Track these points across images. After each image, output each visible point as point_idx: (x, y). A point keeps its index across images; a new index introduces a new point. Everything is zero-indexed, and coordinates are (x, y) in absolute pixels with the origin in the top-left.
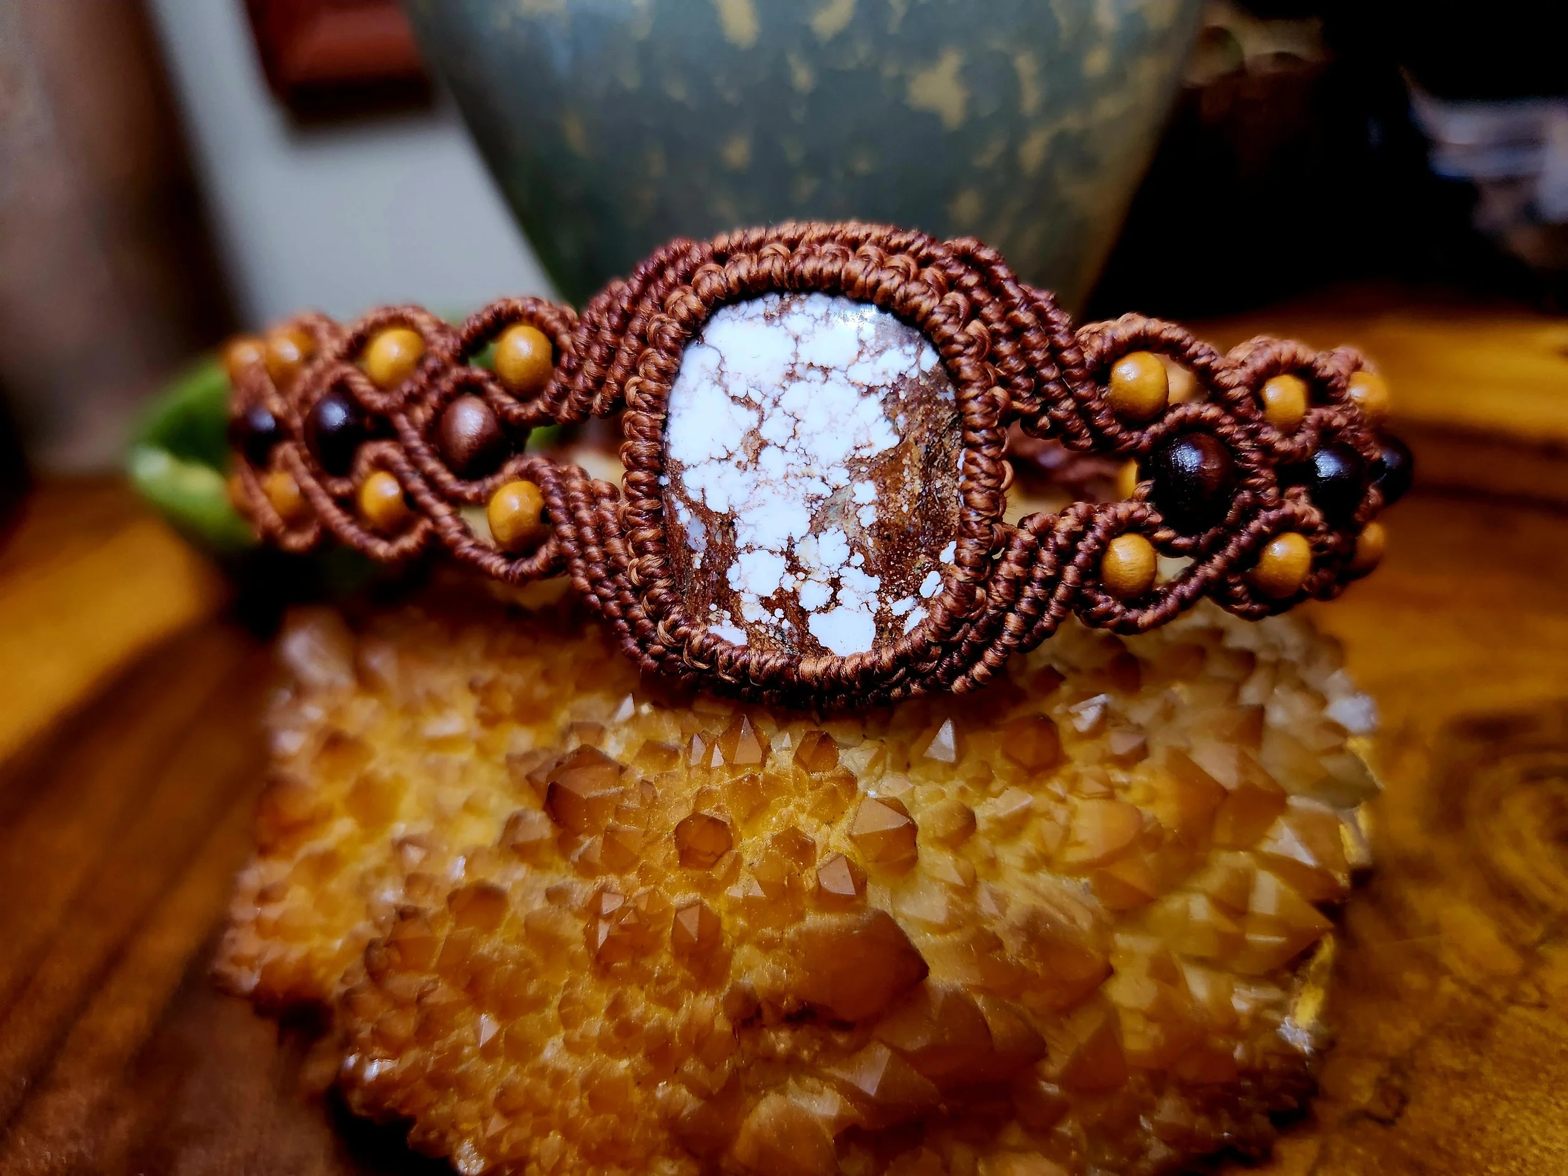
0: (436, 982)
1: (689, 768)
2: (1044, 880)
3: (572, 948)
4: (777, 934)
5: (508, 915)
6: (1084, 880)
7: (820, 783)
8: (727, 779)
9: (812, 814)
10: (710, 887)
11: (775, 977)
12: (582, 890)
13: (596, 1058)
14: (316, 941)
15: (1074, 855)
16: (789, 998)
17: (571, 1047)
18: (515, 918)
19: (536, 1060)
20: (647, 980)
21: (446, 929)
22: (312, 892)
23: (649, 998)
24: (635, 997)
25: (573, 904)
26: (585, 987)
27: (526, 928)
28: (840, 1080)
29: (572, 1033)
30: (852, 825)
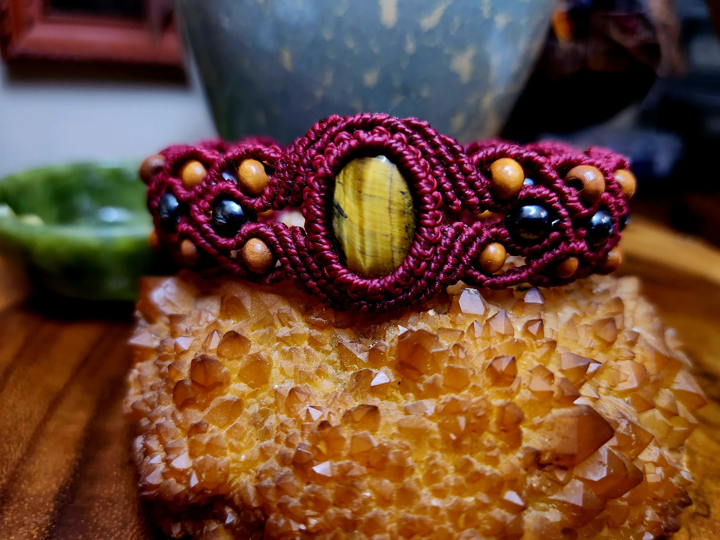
0: (351, 463)
1: (474, 339)
3: (433, 436)
4: (542, 420)
5: (382, 423)
6: (626, 399)
10: (512, 395)
13: (454, 498)
15: (622, 386)
16: (549, 454)
17: (439, 493)
18: (387, 424)
19: (418, 504)
20: (479, 450)
21: (346, 433)
22: (222, 427)
23: (480, 460)
24: (473, 460)
25: (427, 412)
26: (440, 458)
27: (400, 428)
28: (559, 501)
29: (436, 485)
30: (560, 364)
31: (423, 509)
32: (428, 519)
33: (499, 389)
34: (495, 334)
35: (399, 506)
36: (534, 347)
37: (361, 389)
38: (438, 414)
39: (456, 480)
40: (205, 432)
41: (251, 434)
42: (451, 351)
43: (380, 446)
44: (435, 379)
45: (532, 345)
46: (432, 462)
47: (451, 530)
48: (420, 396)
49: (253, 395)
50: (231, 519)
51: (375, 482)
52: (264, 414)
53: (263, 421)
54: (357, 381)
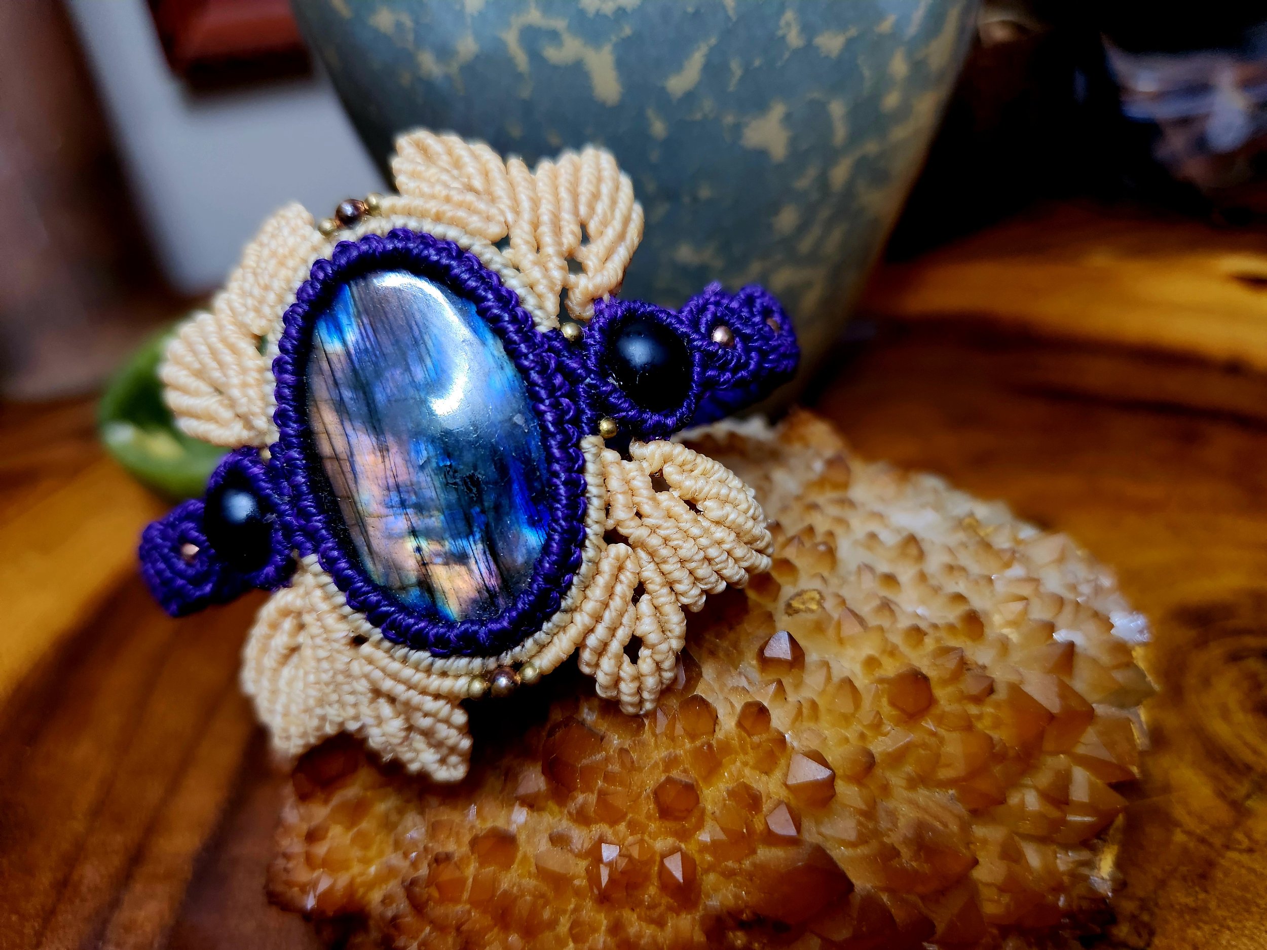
0: (470, 911)
1: (655, 735)
2: (922, 795)
3: (577, 882)
4: (736, 866)
5: (520, 855)
6: (951, 792)
7: (759, 745)
8: (688, 745)
9: (754, 768)
10: (684, 835)
11: (737, 897)
12: (580, 837)
14: (356, 869)
15: (944, 774)
16: (747, 912)
18: (525, 858)
20: (637, 906)
22: (346, 830)
23: (638, 919)
25: (574, 847)
26: (588, 911)
27: (537, 867)
30: (786, 775)
36: (746, 747)
40: (323, 840)
41: (381, 841)
42: (614, 760)
43: (505, 892)
44: (587, 802)
48: (572, 818)
52: (401, 811)
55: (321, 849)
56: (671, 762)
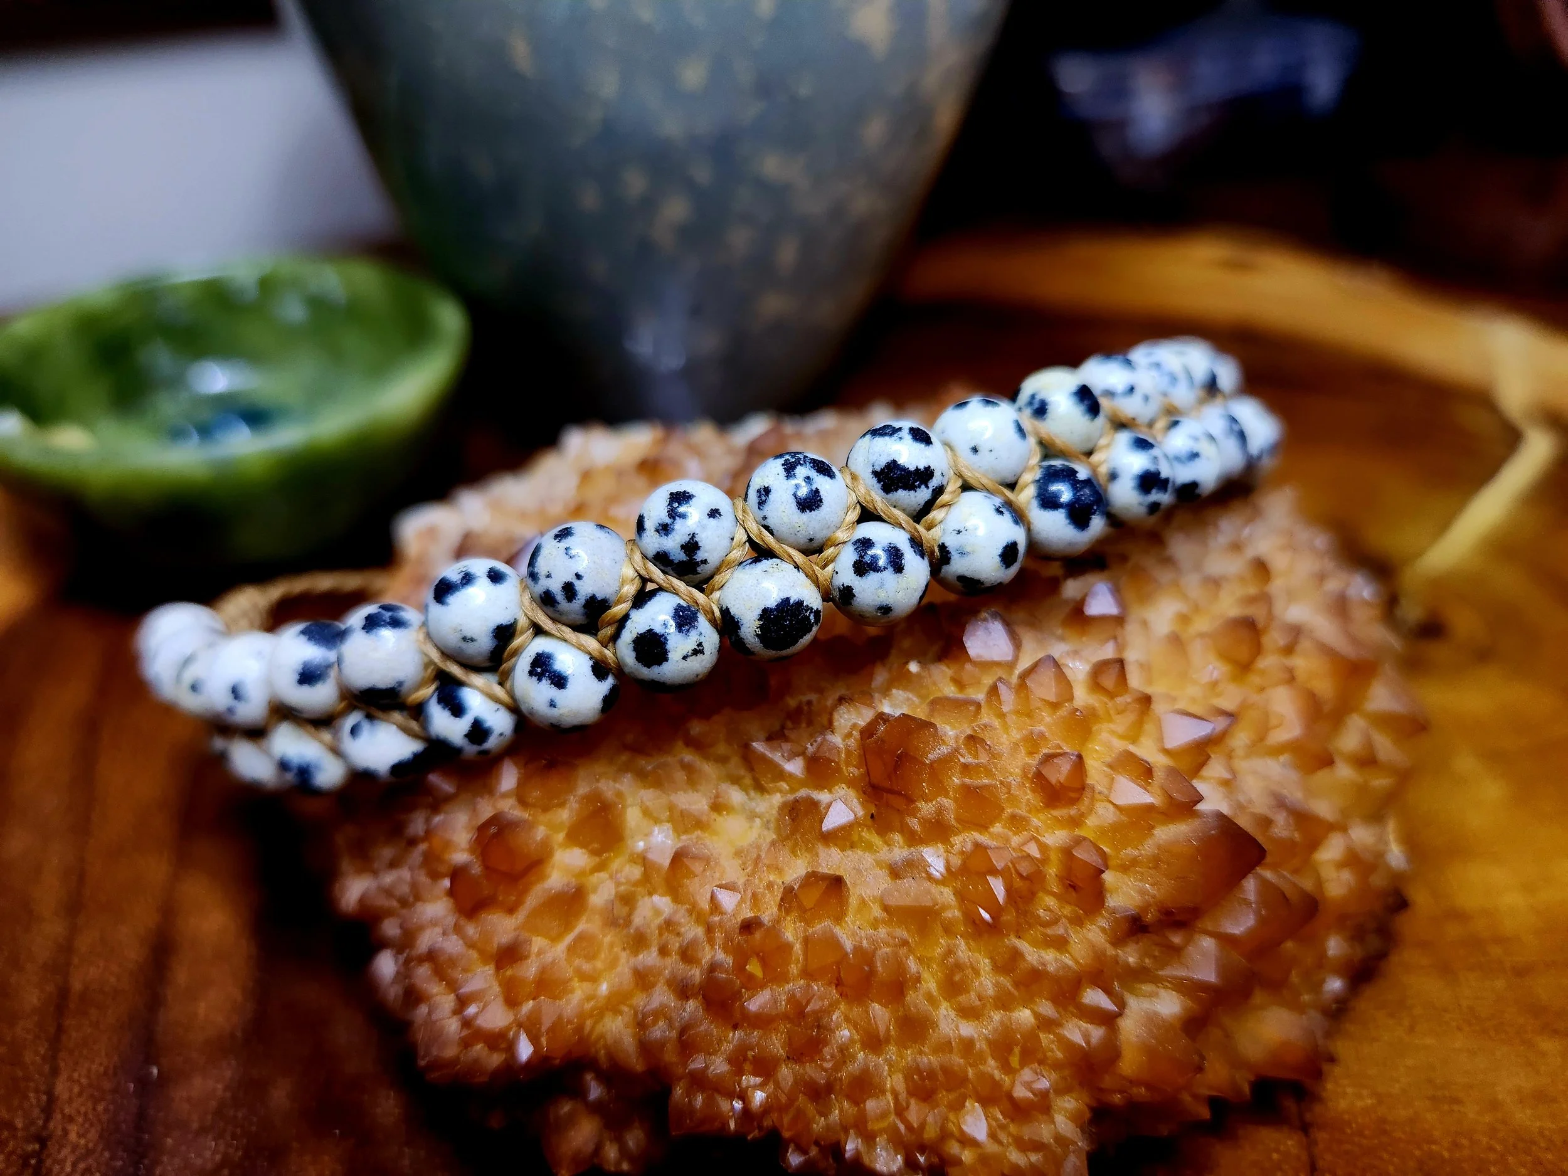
0: (808, 986)
1: (1002, 716)
3: (948, 914)
4: (1136, 853)
5: (853, 901)
7: (1124, 707)
11: (1142, 892)
13: (997, 1016)
14: (581, 991)
15: (1276, 738)
16: (1154, 910)
17: (968, 1013)
18: (863, 902)
19: (933, 1037)
20: (1031, 926)
21: (791, 932)
22: (555, 939)
23: (1034, 943)
24: (1024, 946)
25: (932, 870)
26: (964, 951)
27: (886, 908)
28: (1175, 978)
29: (962, 999)
30: (1160, 739)
31: (945, 1046)
32: (957, 1060)
33: (1057, 813)
34: (1039, 704)
35: (902, 1045)
36: (1112, 712)
37: (803, 836)
38: (951, 873)
39: (997, 985)
40: (527, 957)
41: (612, 945)
42: (964, 751)
44: (940, 811)
45: (1108, 712)
46: (951, 960)
47: (997, 1074)
48: (913, 839)
49: (600, 867)
50: (595, 1091)
51: (856, 1012)
52: (627, 900)
53: (630, 915)
54: (793, 820)
55: (530, 970)
56: (1033, 742)
